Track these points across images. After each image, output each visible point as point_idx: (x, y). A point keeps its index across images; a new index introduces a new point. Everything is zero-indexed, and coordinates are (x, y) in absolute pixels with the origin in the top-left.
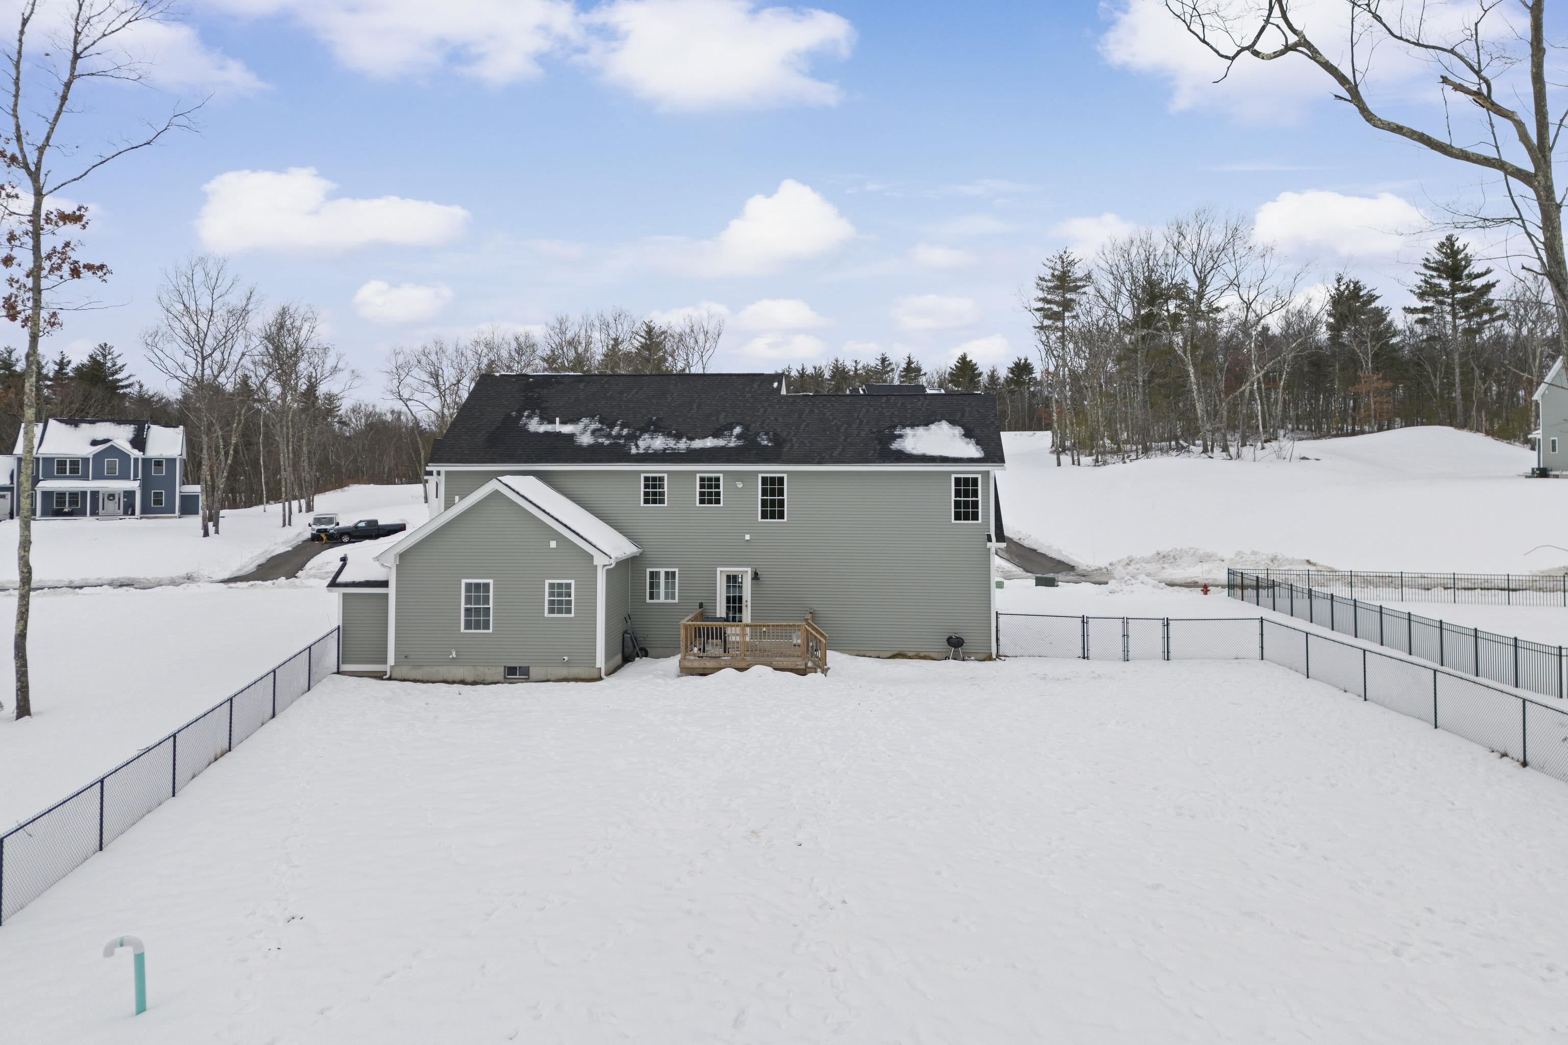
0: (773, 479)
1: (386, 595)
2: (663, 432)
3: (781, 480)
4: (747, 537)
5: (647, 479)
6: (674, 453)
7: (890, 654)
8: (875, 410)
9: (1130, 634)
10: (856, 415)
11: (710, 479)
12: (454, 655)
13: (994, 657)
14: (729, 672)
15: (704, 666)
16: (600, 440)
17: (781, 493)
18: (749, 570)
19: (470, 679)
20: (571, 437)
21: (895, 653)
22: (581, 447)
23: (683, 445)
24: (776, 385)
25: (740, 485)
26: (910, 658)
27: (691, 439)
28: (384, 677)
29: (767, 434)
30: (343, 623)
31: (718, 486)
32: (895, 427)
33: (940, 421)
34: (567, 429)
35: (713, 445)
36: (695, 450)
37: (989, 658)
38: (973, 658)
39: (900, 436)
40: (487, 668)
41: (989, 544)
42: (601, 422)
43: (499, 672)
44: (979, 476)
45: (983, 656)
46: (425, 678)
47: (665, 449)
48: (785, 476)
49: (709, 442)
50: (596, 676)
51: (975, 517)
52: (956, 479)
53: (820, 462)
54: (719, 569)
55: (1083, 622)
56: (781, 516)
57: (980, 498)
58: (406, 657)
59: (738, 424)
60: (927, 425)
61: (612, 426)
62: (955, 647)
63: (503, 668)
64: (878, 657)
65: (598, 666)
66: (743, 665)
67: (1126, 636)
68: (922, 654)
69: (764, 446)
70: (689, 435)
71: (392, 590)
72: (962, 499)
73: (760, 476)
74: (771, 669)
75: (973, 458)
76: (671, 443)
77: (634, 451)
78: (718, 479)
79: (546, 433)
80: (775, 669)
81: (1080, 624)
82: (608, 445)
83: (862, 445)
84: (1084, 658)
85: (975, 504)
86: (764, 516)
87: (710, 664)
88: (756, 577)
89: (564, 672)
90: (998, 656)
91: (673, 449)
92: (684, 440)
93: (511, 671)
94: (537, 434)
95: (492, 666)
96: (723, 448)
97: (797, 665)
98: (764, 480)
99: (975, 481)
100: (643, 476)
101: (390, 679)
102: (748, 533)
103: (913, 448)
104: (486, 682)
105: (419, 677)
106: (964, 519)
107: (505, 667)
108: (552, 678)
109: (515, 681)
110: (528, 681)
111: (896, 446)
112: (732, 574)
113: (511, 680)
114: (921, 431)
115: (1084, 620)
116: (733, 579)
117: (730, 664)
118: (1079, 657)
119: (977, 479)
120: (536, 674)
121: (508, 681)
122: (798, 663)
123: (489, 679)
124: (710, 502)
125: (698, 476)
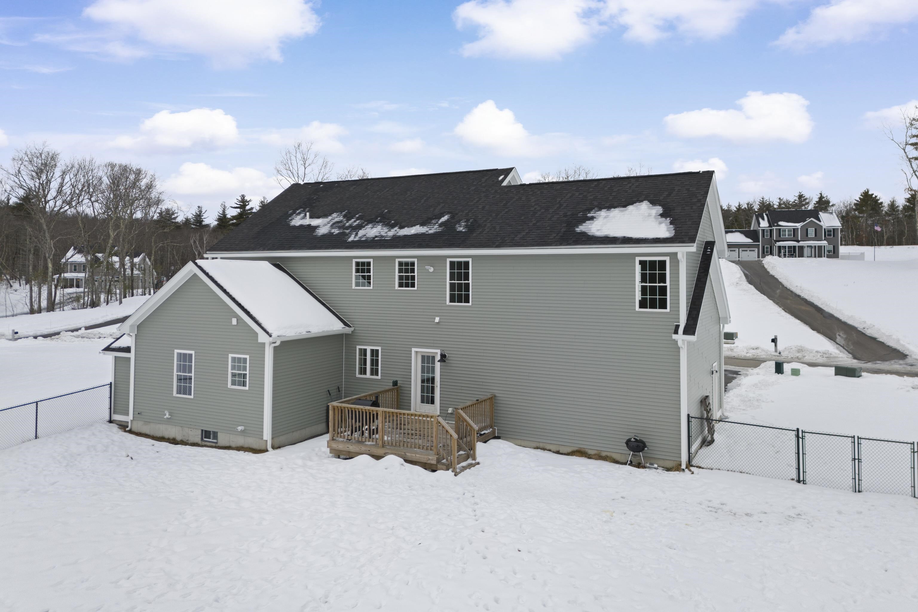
0: (459, 263)
1: (130, 359)
2: (384, 222)
3: (467, 265)
4: (437, 320)
5: (357, 264)
6: (381, 240)
7: (569, 450)
8: (580, 194)
9: (863, 457)
10: (558, 200)
11: (407, 264)
12: (167, 416)
13: (684, 466)
14: (364, 459)
16: (333, 231)
17: (467, 277)
18: (438, 351)
19: (179, 438)
20: (315, 229)
21: (575, 449)
22: (317, 237)
23: (392, 232)
24: (501, 178)
25: (431, 270)
26: (589, 457)
27: (401, 227)
28: (127, 429)
29: (467, 221)
30: (115, 381)
31: (413, 271)
32: (590, 210)
33: (641, 201)
35: (416, 232)
36: (399, 237)
37: (678, 468)
38: (656, 466)
39: (592, 218)
40: (190, 430)
41: (674, 337)
43: (196, 437)
44: (667, 259)
45: (669, 464)
46: (151, 433)
47: (376, 237)
48: (470, 260)
50: (263, 448)
51: (663, 305)
52: (641, 262)
54: (414, 350)
55: (798, 436)
56: (467, 299)
57: (668, 284)
58: (139, 414)
59: (448, 213)
60: (625, 206)
61: (349, 219)
63: (200, 432)
64: (558, 452)
65: (265, 438)
66: (380, 452)
67: (857, 460)
68: (604, 454)
69: (459, 232)
70: (403, 224)
71: (132, 355)
72: (648, 284)
73: (448, 260)
74: (402, 460)
75: (659, 239)
76: (384, 231)
77: (351, 239)
78: (413, 264)
79: (301, 226)
81: (794, 439)
82: (336, 235)
83: (548, 228)
84: (799, 481)
85: (663, 290)
86: (452, 300)
87: (352, 448)
88: (443, 358)
89: (240, 441)
90: (689, 464)
91: (382, 236)
92: (396, 228)
93: (206, 434)
94: (294, 227)
95: (194, 429)
96: (423, 234)
97: (429, 459)
98: (452, 264)
99: (663, 264)
100: (354, 261)
101: (131, 432)
102: (438, 316)
103: (598, 230)
104: (189, 442)
105: (148, 432)
106: (651, 307)
107: (202, 430)
108: (233, 445)
109: (208, 444)
110: (217, 445)
111: (581, 228)
112: (426, 354)
113: (206, 443)
114: (616, 213)
115: (799, 435)
116: (427, 360)
117: (369, 451)
118: (793, 479)
119: (664, 262)
120: (222, 439)
121: (204, 443)
122: (430, 457)
123: (192, 440)
124: (407, 285)
125: (397, 261)
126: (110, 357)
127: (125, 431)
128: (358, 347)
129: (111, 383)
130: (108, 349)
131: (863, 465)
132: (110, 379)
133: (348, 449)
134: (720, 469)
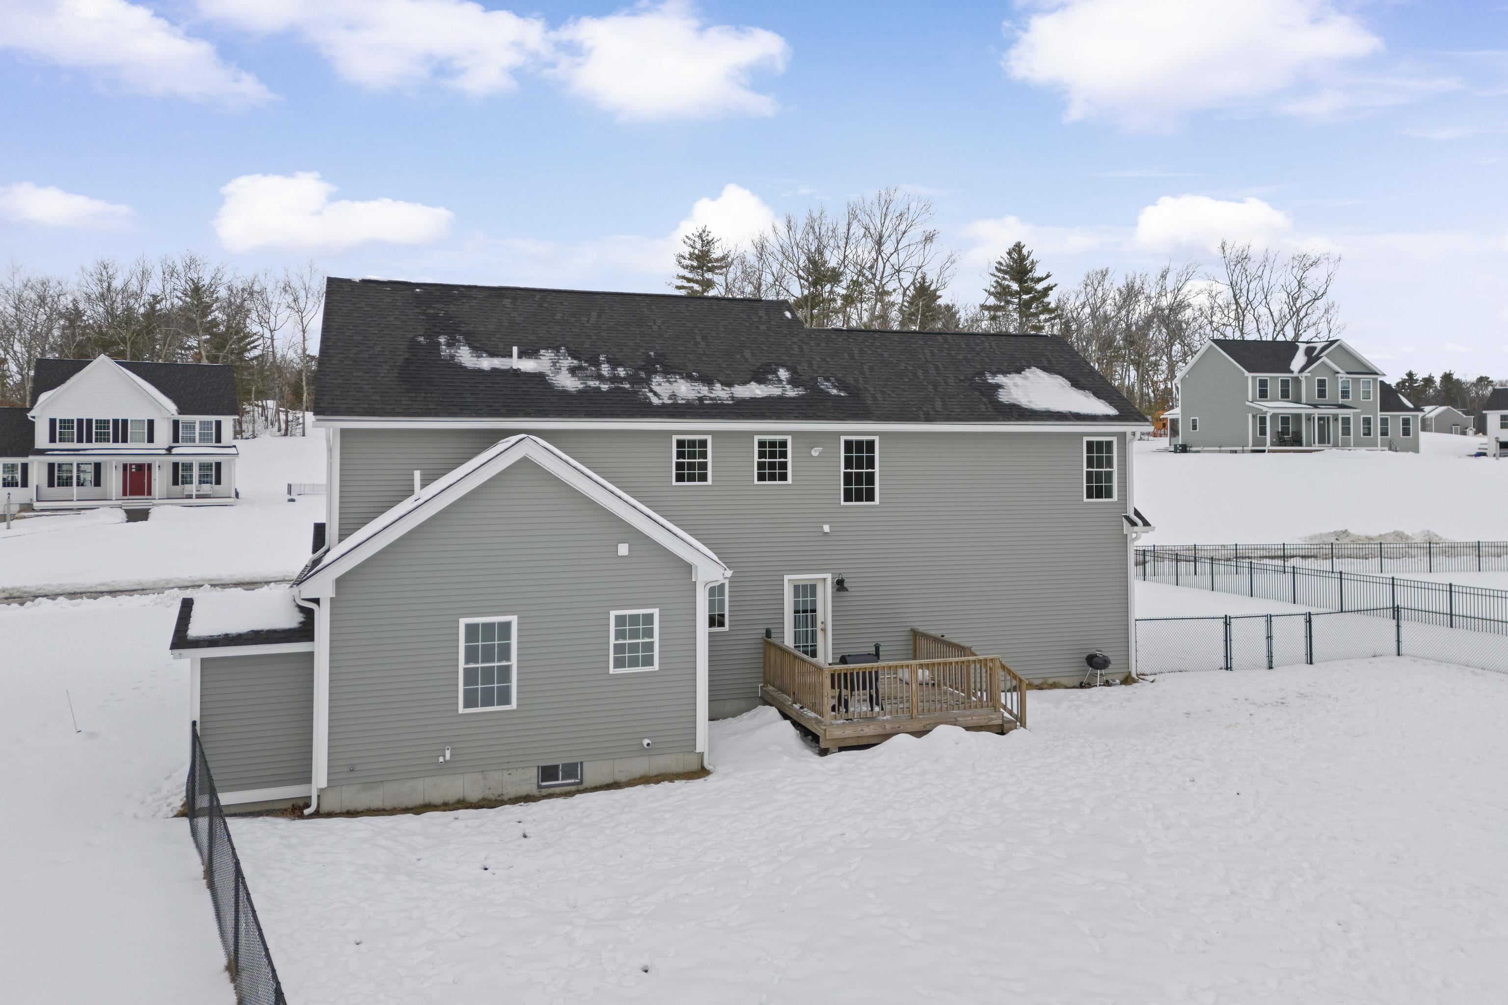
0: (859, 443)
1: (310, 655)
3: (871, 445)
4: (826, 528)
5: (680, 444)
6: (717, 404)
9: (1273, 635)
11: (773, 444)
12: (446, 756)
13: (1135, 677)
14: (902, 740)
15: (861, 734)
16: (591, 384)
17: (871, 464)
18: (829, 576)
19: (474, 795)
20: (539, 378)
22: (564, 393)
23: (720, 392)
24: (787, 314)
25: (815, 452)
26: (1039, 688)
27: (727, 384)
28: (305, 811)
29: (827, 380)
30: (201, 716)
31: (784, 455)
32: (983, 374)
34: (527, 365)
35: (765, 394)
36: (745, 400)
37: (1128, 680)
39: (999, 386)
40: (506, 773)
41: (1131, 530)
42: (574, 357)
43: (528, 780)
44: (1114, 439)
45: (1122, 677)
46: (388, 805)
47: (701, 399)
48: (877, 439)
49: (755, 390)
50: (695, 767)
51: (1109, 495)
52: (1088, 443)
53: (928, 418)
54: (787, 578)
55: (1226, 623)
56: (870, 497)
57: (1115, 469)
58: (349, 769)
59: (778, 365)
61: (595, 364)
62: (1097, 669)
63: (536, 770)
65: (700, 748)
66: (917, 727)
67: (1269, 638)
68: (1051, 681)
69: (837, 396)
70: (721, 379)
71: (321, 645)
72: (1094, 470)
73: (843, 439)
74: (961, 729)
75: (1109, 415)
76: (704, 390)
77: (654, 400)
78: (784, 444)
79: (498, 371)
80: (968, 729)
81: (1222, 626)
82: (609, 392)
83: (961, 397)
84: (1227, 669)
85: (1110, 477)
86: (848, 498)
88: (840, 585)
89: (641, 766)
90: (1138, 675)
91: (711, 398)
92: (719, 385)
93: (548, 773)
95: (517, 769)
97: (992, 719)
98: (848, 445)
99: (1110, 446)
100: (675, 438)
101: (317, 814)
102: (826, 523)
103: (1028, 402)
104: (506, 798)
105: (377, 804)
106: (1097, 497)
107: (538, 767)
108: (623, 778)
109: (558, 790)
110: (581, 787)
111: (1004, 398)
112: (801, 583)
113: (551, 790)
115: (1227, 621)
116: (806, 591)
117: (900, 727)
118: (1221, 669)
119: (1111, 443)
120: (592, 773)
121: (545, 792)
123: (512, 791)
124: (772, 477)
125: (757, 438)
127: (302, 816)
131: (1274, 641)
133: (862, 732)
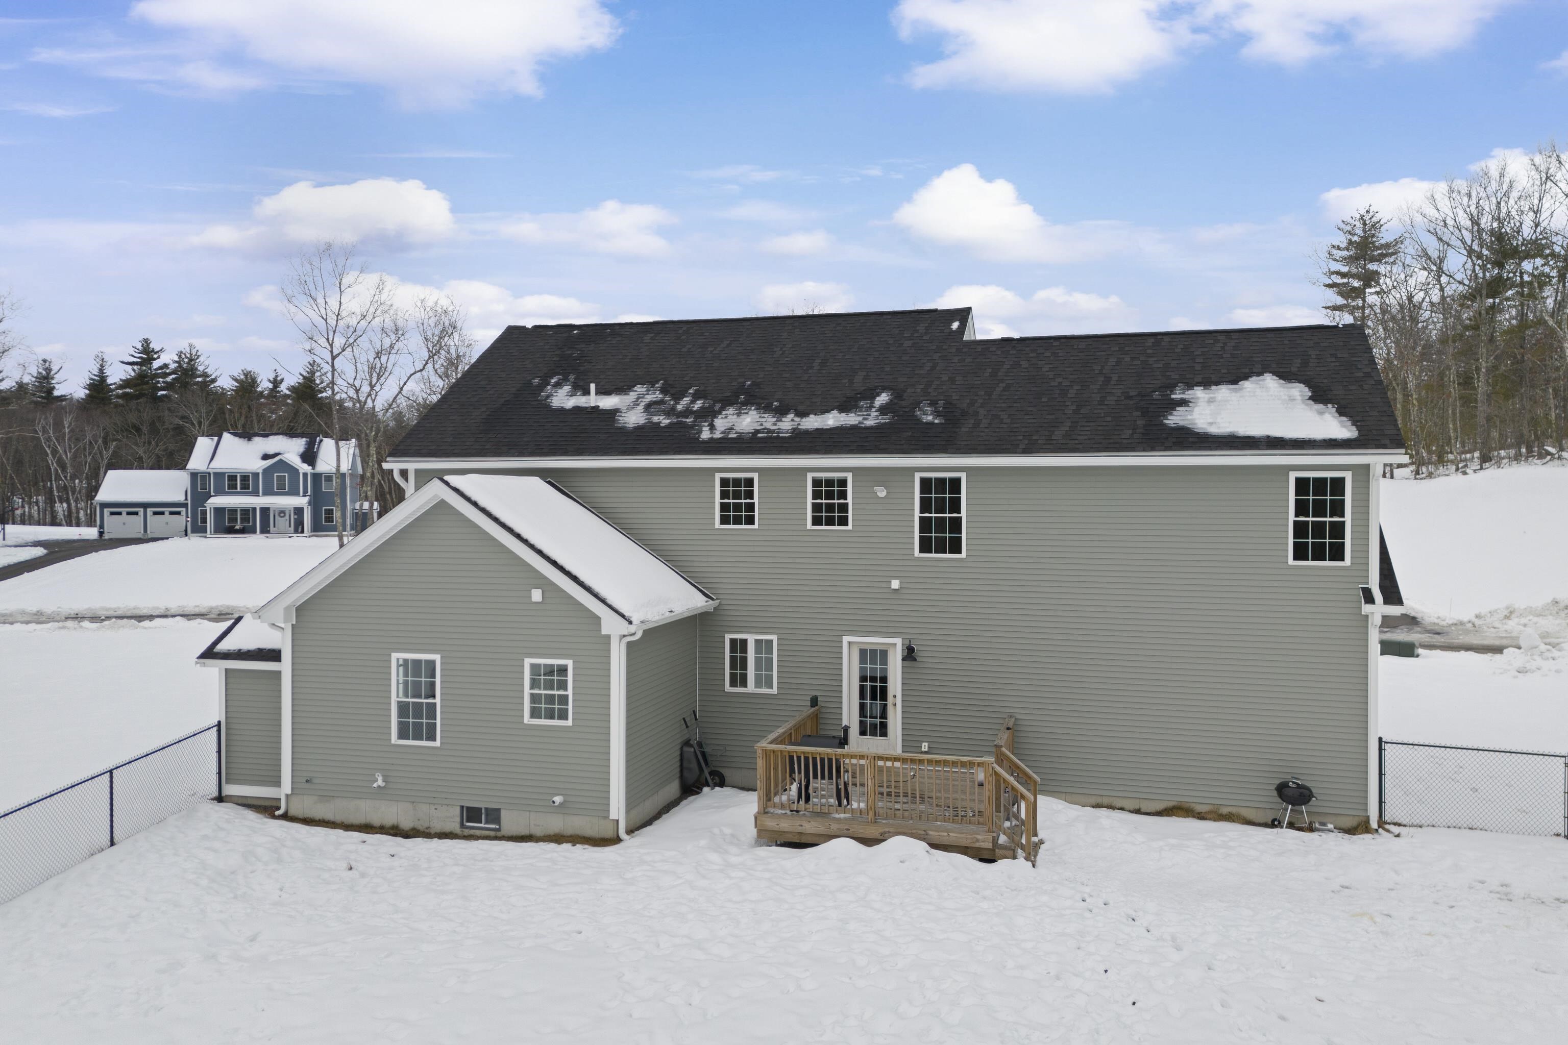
0: (941, 481)
1: (278, 675)
2: (758, 404)
3: (955, 484)
4: (895, 584)
5: (724, 482)
6: (771, 438)
7: (1160, 806)
8: (1133, 359)
10: (1097, 368)
11: (831, 482)
12: (380, 782)
13: (1374, 825)
14: (844, 846)
15: (800, 829)
16: (655, 419)
17: (955, 506)
18: (898, 642)
19: (406, 824)
20: (613, 413)
21: (1170, 804)
22: (624, 431)
24: (955, 325)
25: (882, 493)
26: (1201, 817)
27: (803, 414)
28: (277, 813)
29: (933, 403)
30: (226, 718)
31: (844, 494)
32: (1172, 387)
33: (1259, 374)
34: (608, 402)
35: (838, 424)
36: (807, 432)
37: (1364, 828)
38: (1331, 826)
39: (1184, 403)
40: (433, 807)
41: (1367, 609)
42: (663, 391)
43: (451, 820)
44: (1348, 475)
45: (1348, 823)
46: (338, 818)
47: (757, 432)
48: (963, 476)
49: (832, 420)
50: (609, 834)
51: (1338, 553)
52: (1298, 480)
53: (1028, 451)
54: (846, 639)
56: (956, 547)
57: (1348, 518)
58: (307, 781)
59: (884, 389)
60: (1235, 382)
61: (677, 398)
62: (1293, 805)
63: (458, 810)
64: (1138, 812)
65: (613, 815)
66: (872, 831)
68: (1225, 811)
69: (927, 423)
70: (801, 408)
71: (285, 667)
72: (1311, 519)
73: (917, 476)
74: (923, 845)
75: (1335, 440)
77: (705, 435)
78: (844, 482)
79: (577, 409)
80: (934, 846)
82: (666, 427)
83: (1109, 419)
85: (1338, 530)
86: (925, 547)
87: (811, 827)
88: (910, 654)
89: (555, 824)
90: (1382, 823)
91: (769, 431)
92: (791, 416)
93: (472, 814)
94: (562, 411)
95: (442, 805)
96: (854, 428)
97: (978, 840)
98: (925, 483)
99: (1338, 485)
100: (719, 476)
101: (285, 817)
102: (895, 578)
103: (1211, 424)
104: (433, 831)
105: (329, 816)
106: (1313, 559)
107: (462, 807)
108: (538, 832)
109: (478, 833)
110: (499, 834)
111: (1175, 419)
112: (869, 647)
113: (472, 832)
114: (1223, 392)
116: (872, 657)
117: (848, 830)
118: (1557, 835)
119: (1342, 480)
120: (510, 822)
121: (467, 832)
122: (979, 837)
123: (437, 827)
124: (830, 522)
125: (810, 477)
126: (215, 670)
127: (274, 817)
128: (728, 637)
129: (219, 722)
130: (210, 654)
132: (215, 712)
133: (800, 828)
134: (1436, 825)
